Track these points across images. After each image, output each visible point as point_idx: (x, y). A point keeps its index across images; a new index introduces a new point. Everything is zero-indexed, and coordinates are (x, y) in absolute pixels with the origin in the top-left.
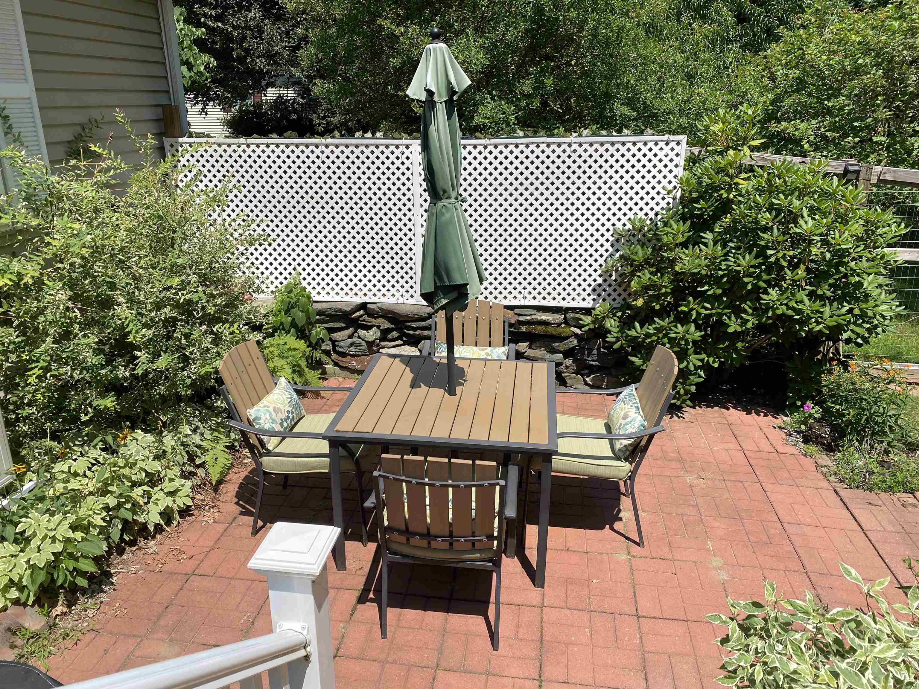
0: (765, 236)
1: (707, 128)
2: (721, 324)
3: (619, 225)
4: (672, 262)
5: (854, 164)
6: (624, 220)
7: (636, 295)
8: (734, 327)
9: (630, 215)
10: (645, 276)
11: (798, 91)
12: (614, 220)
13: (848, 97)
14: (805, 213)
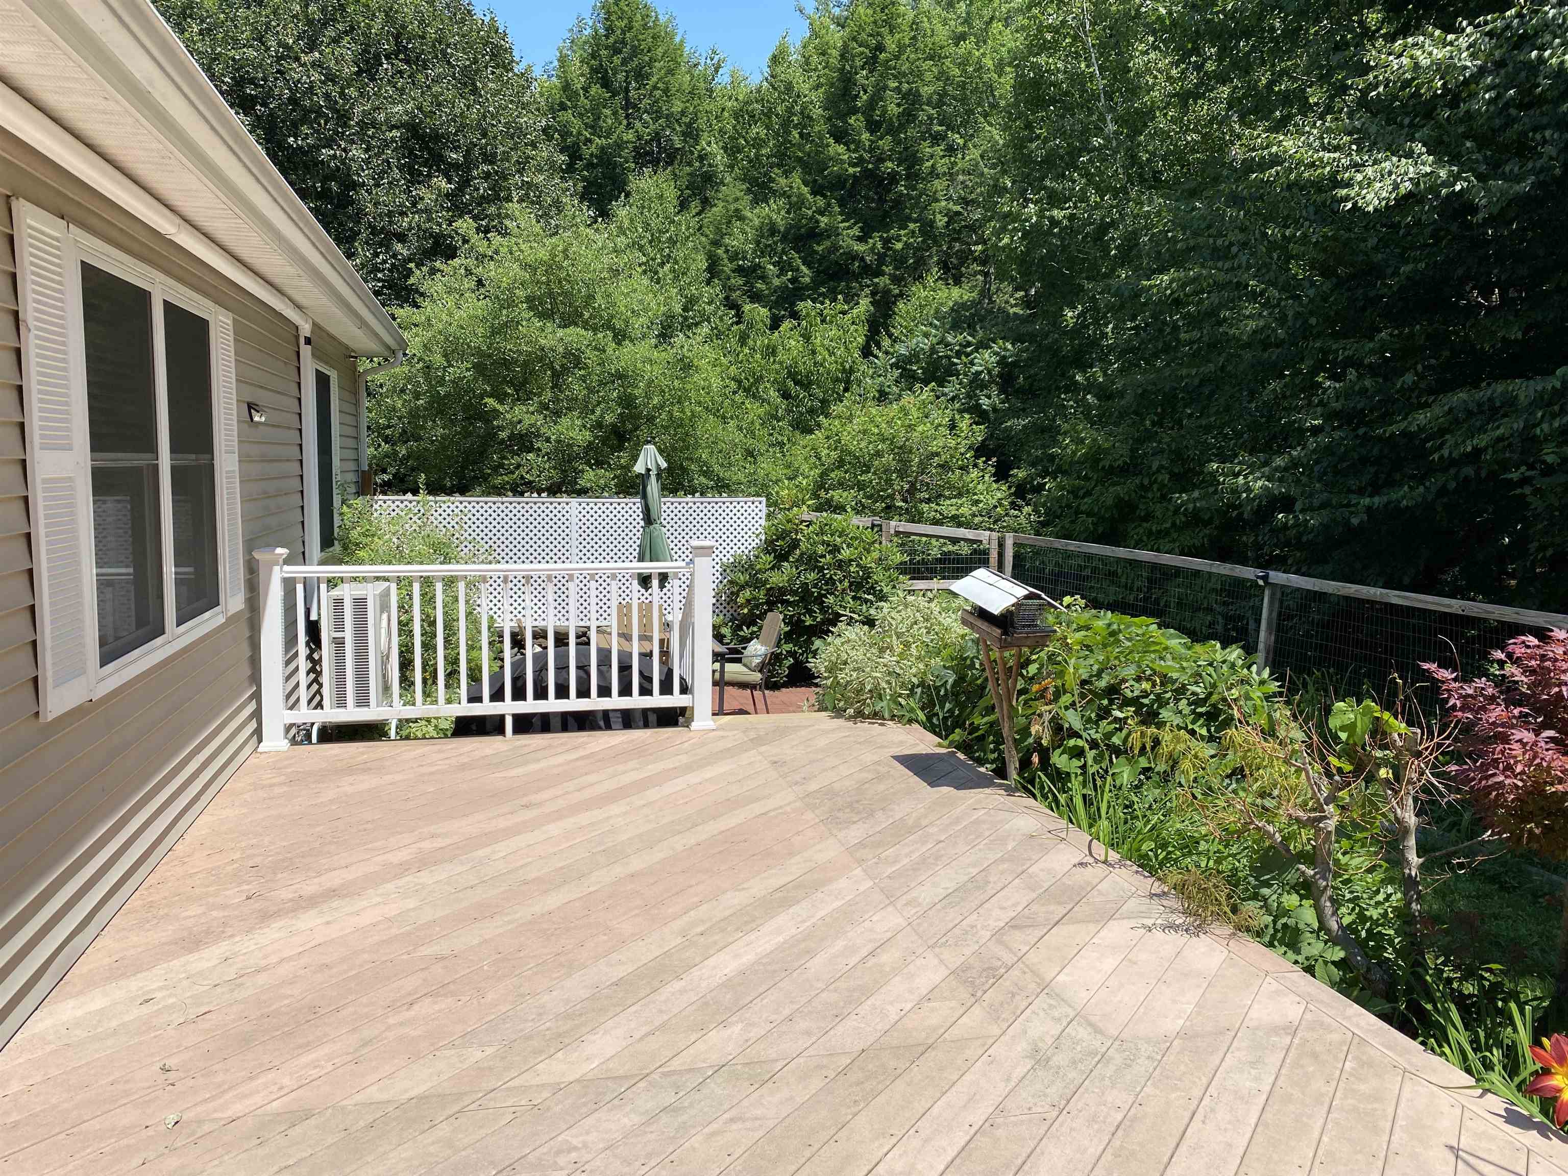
0: (822, 560)
1: (777, 493)
2: (800, 621)
3: (725, 560)
4: (766, 581)
5: (877, 520)
6: (728, 556)
7: (742, 606)
8: (809, 622)
9: (732, 552)
10: (747, 593)
11: (838, 468)
12: (721, 556)
13: (875, 473)
14: (844, 546)
